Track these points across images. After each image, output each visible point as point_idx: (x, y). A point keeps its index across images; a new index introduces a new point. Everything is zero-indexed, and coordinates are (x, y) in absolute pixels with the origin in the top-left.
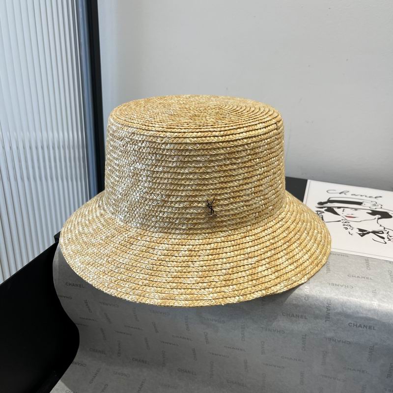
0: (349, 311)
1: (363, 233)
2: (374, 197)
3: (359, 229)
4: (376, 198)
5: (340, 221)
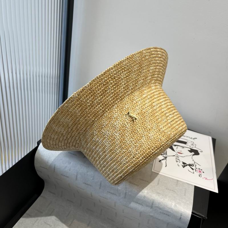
1: (185, 165)
3: (183, 162)
4: (194, 139)
5: (174, 156)
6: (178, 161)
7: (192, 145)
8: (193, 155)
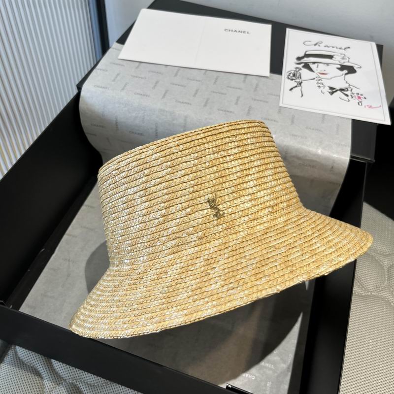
0: (301, 155)
2: (343, 48)
3: (329, 87)
4: (345, 49)
5: (314, 79)
6: (322, 85)
7: (343, 58)
8: (346, 74)
